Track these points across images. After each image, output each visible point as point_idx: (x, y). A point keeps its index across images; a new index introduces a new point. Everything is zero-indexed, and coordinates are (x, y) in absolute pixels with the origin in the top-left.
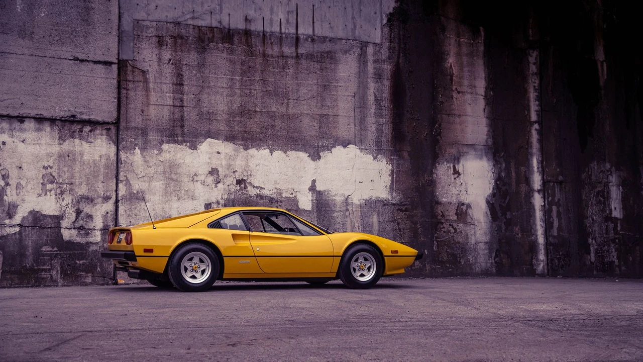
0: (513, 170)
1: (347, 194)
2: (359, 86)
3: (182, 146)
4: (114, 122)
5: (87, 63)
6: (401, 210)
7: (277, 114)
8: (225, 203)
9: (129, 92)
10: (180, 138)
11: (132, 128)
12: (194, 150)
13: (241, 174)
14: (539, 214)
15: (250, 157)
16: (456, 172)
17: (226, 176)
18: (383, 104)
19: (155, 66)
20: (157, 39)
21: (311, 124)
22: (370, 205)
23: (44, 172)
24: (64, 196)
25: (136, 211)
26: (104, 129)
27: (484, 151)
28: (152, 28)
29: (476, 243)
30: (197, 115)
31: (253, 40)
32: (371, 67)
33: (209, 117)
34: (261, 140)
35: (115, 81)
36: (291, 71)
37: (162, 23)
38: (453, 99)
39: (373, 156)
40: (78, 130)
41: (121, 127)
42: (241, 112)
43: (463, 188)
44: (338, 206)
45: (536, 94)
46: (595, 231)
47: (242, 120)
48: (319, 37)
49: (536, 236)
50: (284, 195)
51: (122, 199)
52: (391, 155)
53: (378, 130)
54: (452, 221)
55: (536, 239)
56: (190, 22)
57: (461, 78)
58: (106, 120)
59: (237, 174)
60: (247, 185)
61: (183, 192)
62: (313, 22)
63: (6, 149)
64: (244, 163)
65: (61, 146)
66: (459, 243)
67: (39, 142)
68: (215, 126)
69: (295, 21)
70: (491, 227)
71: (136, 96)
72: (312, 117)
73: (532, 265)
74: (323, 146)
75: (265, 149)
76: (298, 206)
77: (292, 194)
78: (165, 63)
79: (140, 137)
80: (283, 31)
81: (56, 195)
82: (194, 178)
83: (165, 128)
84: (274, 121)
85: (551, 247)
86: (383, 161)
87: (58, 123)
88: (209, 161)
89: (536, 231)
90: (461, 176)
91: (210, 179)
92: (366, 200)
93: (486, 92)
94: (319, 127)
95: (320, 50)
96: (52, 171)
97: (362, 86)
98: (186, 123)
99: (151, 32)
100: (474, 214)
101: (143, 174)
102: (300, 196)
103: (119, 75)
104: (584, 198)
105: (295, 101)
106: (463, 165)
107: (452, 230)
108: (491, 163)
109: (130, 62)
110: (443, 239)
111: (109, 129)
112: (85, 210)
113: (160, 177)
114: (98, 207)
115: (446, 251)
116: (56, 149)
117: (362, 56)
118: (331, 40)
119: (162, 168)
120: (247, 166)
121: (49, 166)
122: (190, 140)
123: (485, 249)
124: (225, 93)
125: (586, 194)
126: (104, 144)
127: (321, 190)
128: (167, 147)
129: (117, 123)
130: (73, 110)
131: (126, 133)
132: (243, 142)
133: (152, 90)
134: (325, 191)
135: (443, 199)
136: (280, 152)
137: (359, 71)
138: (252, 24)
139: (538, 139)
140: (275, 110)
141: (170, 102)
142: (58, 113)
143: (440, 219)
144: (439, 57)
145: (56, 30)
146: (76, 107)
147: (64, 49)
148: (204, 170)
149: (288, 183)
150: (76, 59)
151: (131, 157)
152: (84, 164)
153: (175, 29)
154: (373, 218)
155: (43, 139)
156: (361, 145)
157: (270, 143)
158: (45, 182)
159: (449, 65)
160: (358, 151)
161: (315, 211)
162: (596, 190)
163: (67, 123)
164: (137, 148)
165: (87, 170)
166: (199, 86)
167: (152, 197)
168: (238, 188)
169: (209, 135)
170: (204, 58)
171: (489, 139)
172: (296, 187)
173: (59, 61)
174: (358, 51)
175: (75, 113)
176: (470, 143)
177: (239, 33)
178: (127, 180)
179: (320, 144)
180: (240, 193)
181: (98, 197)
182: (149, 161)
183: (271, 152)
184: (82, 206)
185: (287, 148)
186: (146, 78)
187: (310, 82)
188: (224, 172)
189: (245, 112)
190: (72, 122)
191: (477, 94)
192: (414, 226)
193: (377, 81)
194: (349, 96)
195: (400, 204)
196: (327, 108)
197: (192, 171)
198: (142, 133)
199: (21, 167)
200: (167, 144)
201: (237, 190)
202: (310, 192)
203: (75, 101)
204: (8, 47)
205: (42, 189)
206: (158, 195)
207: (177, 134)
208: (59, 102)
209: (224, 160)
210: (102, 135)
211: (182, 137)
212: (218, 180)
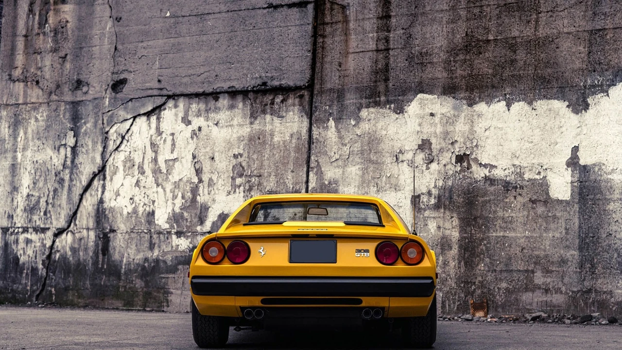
3: (385, 110)
4: (307, 84)
5: (281, 9)
7: (519, 40)
8: (439, 194)
9: (326, 40)
10: (383, 98)
11: (327, 90)
12: (399, 113)
13: (462, 145)
15: (476, 117)
17: (441, 150)
21: (574, 50)
23: (234, 162)
24: (252, 193)
26: (297, 97)
30: (406, 60)
33: (419, 60)
34: (493, 87)
35: (310, 27)
40: (269, 102)
41: (316, 92)
42: (467, 46)
44: (617, 191)
47: (468, 57)
50: (526, 177)
58: (299, 84)
59: (457, 146)
60: (471, 162)
61: (384, 179)
63: (202, 137)
64: (467, 128)
65: (252, 126)
67: (231, 123)
68: (428, 73)
71: (333, 43)
72: (578, 36)
74: (593, 86)
75: (499, 101)
76: (547, 194)
77: (539, 173)
79: (336, 103)
81: (244, 192)
82: (398, 156)
83: (365, 85)
84: (515, 52)
87: (251, 95)
88: (418, 128)
91: (420, 157)
94: (587, 53)
96: (242, 160)
98: (392, 74)
101: (337, 156)
102: (553, 176)
103: (316, 18)
111: (301, 97)
113: (357, 160)
119: (359, 146)
120: (472, 131)
121: (239, 154)
122: (395, 100)
124: (444, 19)
126: (296, 118)
127: (588, 164)
128: (366, 114)
129: (310, 87)
130: (264, 75)
131: (320, 98)
132: (467, 94)
133: (353, 32)
134: (594, 165)
136: (522, 103)
140: (517, 34)
141: (372, 46)
142: (249, 82)
146: (267, 70)
148: (411, 144)
149: (533, 156)
150: (270, 6)
151: (324, 133)
152: (273, 148)
155: (236, 119)
157: (508, 90)
158: (235, 175)
161: (577, 201)
163: (259, 95)
164: (331, 119)
165: (277, 156)
166: (412, 14)
168: (459, 168)
169: (422, 88)
172: (545, 161)
173: (253, 13)
175: (265, 80)
178: (318, 166)
179: (589, 81)
180: (461, 176)
182: (345, 136)
183: (508, 106)
185: (534, 96)
186: (346, 16)
188: (440, 144)
190: (263, 93)
196: (603, 17)
197: (397, 145)
198: (338, 97)
199: (213, 158)
200: (366, 110)
201: (456, 172)
202: (570, 169)
203: (267, 63)
204: (207, 7)
205: (231, 185)
206: (353, 186)
207: (379, 93)
208: (251, 67)
209: (439, 126)
210: (294, 105)
211: (385, 95)
212: (431, 157)
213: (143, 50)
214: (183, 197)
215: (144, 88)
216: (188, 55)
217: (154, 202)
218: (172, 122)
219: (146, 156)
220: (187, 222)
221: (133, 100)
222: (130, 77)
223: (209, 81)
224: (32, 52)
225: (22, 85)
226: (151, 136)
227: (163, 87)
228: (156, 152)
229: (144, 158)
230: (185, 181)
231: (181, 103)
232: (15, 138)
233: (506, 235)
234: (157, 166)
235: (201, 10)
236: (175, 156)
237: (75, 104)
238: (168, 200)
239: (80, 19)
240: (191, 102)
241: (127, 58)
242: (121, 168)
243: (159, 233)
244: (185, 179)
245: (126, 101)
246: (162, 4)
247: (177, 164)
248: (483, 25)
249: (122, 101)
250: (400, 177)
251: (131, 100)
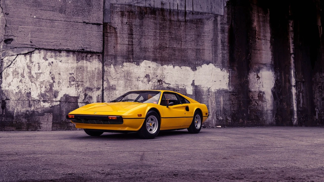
0: (283, 76)
1: (209, 87)
2: (214, 36)
3: (132, 64)
4: (101, 52)
5: (89, 24)
6: (234, 95)
7: (176, 48)
9: (108, 38)
11: (110, 55)
12: (138, 65)
13: (160, 77)
14: (294, 97)
15: (164, 69)
16: (258, 77)
17: (153, 78)
18: (225, 44)
19: (120, 25)
20: (121, 13)
21: (192, 53)
22: (219, 92)
23: (70, 76)
24: (79, 87)
25: (112, 95)
26: (97, 56)
27: (270, 67)
28: (119, 7)
29: (267, 110)
30: (139, 49)
31: (165, 13)
32: (219, 27)
33: (145, 50)
34: (169, 61)
35: (102, 33)
36: (183, 28)
37: (123, 5)
38: (256, 42)
39: (221, 69)
40: (85, 56)
41: (105, 55)
43: (261, 85)
44: (205, 93)
45: (292, 40)
46: (318, 105)
47: (160, 51)
48: (195, 12)
49: (293, 107)
50: (180, 87)
51: (105, 89)
52: (229, 68)
53: (223, 56)
54: (256, 100)
55: (293, 108)
56: (136, 5)
57: (260, 32)
58: (98, 51)
59: (158, 77)
60: (163, 82)
61: (133, 86)
62: (193, 5)
63: (53, 65)
64: (161, 72)
65: (78, 64)
66: (259, 110)
67: (68, 62)
68: (148, 54)
69: (184, 4)
70: (273, 103)
71: (111, 40)
72: (193, 50)
73: (291, 121)
74: (198, 64)
75: (171, 65)
76: (186, 93)
77: (183, 87)
78: (125, 24)
79: (113, 59)
80: (179, 9)
81: (75, 87)
82: (138, 79)
83: (125, 55)
84: (175, 52)
85: (300, 112)
86: (225, 71)
87: (76, 53)
88: (145, 71)
89: (293, 105)
90: (260, 79)
91: (146, 80)
92: (217, 90)
93: (271, 39)
94: (196, 55)
95: (196, 18)
96: (73, 75)
97: (216, 35)
98: (135, 53)
99: (118, 10)
100: (266, 97)
101: (115, 77)
102: (187, 88)
103: (104, 30)
104: (313, 89)
105: (185, 42)
106: (261, 73)
107: (257, 105)
108: (273, 73)
109: (109, 24)
110: (252, 109)
111: (99, 56)
112: (89, 94)
113: (123, 79)
114: (94, 92)
115: (254, 114)
116: (75, 65)
117: (215, 21)
118: (201, 13)
119: (123, 74)
120: (163, 73)
121: (72, 73)
122: (136, 61)
123: (271, 113)
124: (152, 38)
125: (314, 87)
126: (97, 63)
127: (197, 85)
129: (103, 53)
130: (83, 46)
131: (107, 57)
132: (161, 62)
133: (119, 37)
134: (199, 85)
135: (252, 90)
136: (178, 67)
137: (214, 28)
138: (165, 6)
139: (294, 62)
140: (175, 46)
141: (127, 43)
142: (77, 48)
143: (251, 99)
144: (250, 22)
145: (76, 9)
146: (84, 45)
147: (79, 18)
148: (143, 75)
149: (181, 82)
150: (84, 22)
151: (109, 69)
152: (88, 72)
153: (129, 8)
154: (221, 98)
155: (70, 60)
156: (215, 64)
157: (173, 62)
158: (71, 81)
159: (254, 26)
160: (214, 66)
161: (194, 95)
162: (318, 86)
163: (80, 53)
164: (112, 65)
165: (89, 75)
166: (140, 35)
167: (119, 88)
168: (159, 84)
169: (145, 58)
170: (143, 22)
171: (272, 61)
172: (185, 84)
173: (77, 23)
174: (213, 19)
175: (84, 48)
176: (264, 63)
177: (159, 10)
178: (108, 80)
179: (196, 63)
181: (95, 88)
182: (118, 71)
183: (174, 67)
184: (87, 92)
185: (181, 65)
186: (116, 31)
187: (191, 34)
188: (152, 76)
189: (161, 48)
190: (82, 52)
191: (267, 40)
192: (239, 102)
193: (222, 33)
194: (209, 40)
195: (233, 92)
196: (199, 46)
197: (138, 76)
198: (114, 57)
199: (60, 74)
200: (126, 63)
201: (158, 85)
202: (192, 86)
203: (84, 42)
204: (55, 18)
205: (69, 84)
206: (122, 87)
207: (130, 58)
208: (77, 43)
209: (152, 71)
210: (96, 58)
211: (132, 59)
212: (149, 80)
213: (21, 29)
214: (45, 88)
215: (23, 44)
216: (46, 34)
217: (30, 89)
218: (38, 58)
219: (24, 70)
220: (48, 97)
221: (17, 48)
222: (15, 38)
223: (57, 45)
226: (27, 63)
227: (33, 44)
228: (30, 70)
229: (24, 71)
230: (46, 82)
231: (42, 52)
234: (31, 75)
235: (52, 18)
236: (40, 71)
238: (38, 88)
240: (47, 52)
241: (13, 30)
242: (11, 74)
243: (34, 101)
244: (46, 81)
245: (13, 48)
246: (32, 12)
247: (41, 75)
248: (165, 42)
249: (10, 47)
250: (139, 85)
251: (16, 48)
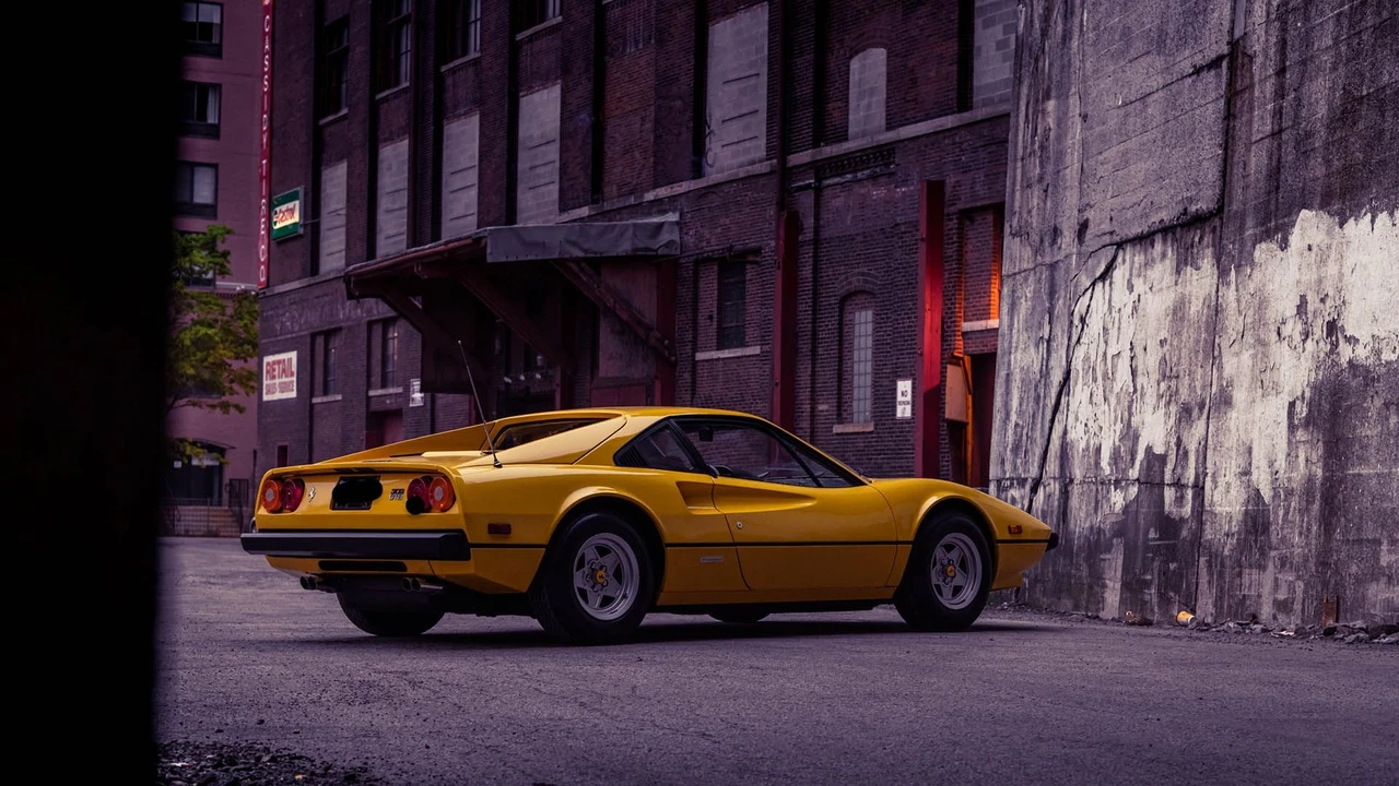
4: (1218, 207)
5: (1203, 74)
8: (1310, 397)
9: (1236, 123)
10: (1273, 224)
11: (1233, 215)
12: (1284, 249)
13: (1332, 302)
15: (1345, 248)
17: (1315, 314)
19: (1263, 36)
24: (1171, 408)
25: (1222, 434)
26: (1211, 232)
30: (1294, 148)
33: (1306, 146)
34: (1362, 187)
35: (1223, 102)
40: (1190, 243)
41: (1224, 219)
42: (1343, 113)
47: (1344, 134)
50: (1384, 357)
51: (1213, 407)
58: (1211, 206)
59: (1329, 302)
60: (1339, 335)
61: (1268, 373)
64: (1337, 269)
65: (1176, 288)
67: (1162, 285)
68: (1311, 169)
71: (1241, 128)
75: (1366, 213)
78: (1273, 20)
79: (1238, 237)
81: (1165, 407)
82: (1281, 329)
83: (1261, 200)
84: (1384, 116)
87: (1177, 233)
88: (1298, 276)
91: (1298, 330)
96: (1166, 349)
98: (1282, 176)
101: (1234, 335)
103: (1231, 83)
109: (1241, 42)
111: (1213, 230)
112: (1184, 440)
113: (1249, 340)
114: (1194, 429)
116: (1172, 296)
119: (1252, 314)
120: (1341, 275)
121: (1163, 339)
124: (1328, 64)
126: (1209, 270)
128: (1259, 253)
129: (1220, 210)
130: (1185, 195)
131: (1226, 232)
132: (1340, 205)
133: (1256, 104)
136: (1384, 215)
140: (1387, 79)
141: (1269, 127)
142: (1175, 210)
146: (1188, 187)
147: (1187, 53)
148: (1291, 305)
149: (1390, 316)
150: (1194, 69)
151: (1226, 294)
152: (1190, 326)
155: (1165, 277)
157: (1374, 191)
158: (1160, 377)
163: (1183, 231)
164: (1233, 267)
165: (1192, 339)
166: (1303, 61)
167: (1238, 395)
168: (1329, 347)
169: (1304, 199)
173: (1182, 85)
175: (1186, 203)
178: (1220, 354)
180: (1330, 362)
181: (1196, 404)
182: (1241, 297)
183: (1373, 221)
184: (1182, 428)
186: (1252, 75)
188: (1314, 302)
189: (1347, 111)
190: (1189, 226)
197: (1281, 309)
198: (1240, 226)
199: (1145, 349)
200: (1259, 246)
201: (1326, 354)
204: (1149, 82)
206: (1244, 389)
207: (1271, 212)
209: (1314, 267)
210: (1208, 246)
211: (1275, 216)
212: (1306, 329)
213: (1101, 167)
214: (1122, 420)
215: (1100, 233)
216: (1133, 170)
217: (1101, 429)
218: (1120, 289)
219: (1099, 350)
220: (1123, 462)
221: (1092, 255)
222: (1091, 215)
223: (1146, 213)
224: (1025, 185)
225: (1019, 239)
226: (1105, 315)
227: (1114, 229)
228: (1106, 343)
229: (1097, 353)
230: (1124, 391)
231: (1128, 255)
232: (1011, 330)
233: (1362, 472)
234: (1106, 367)
235: (1144, 88)
236: (1119, 347)
237: (1053, 267)
238: (1111, 425)
239: (1059, 125)
240: (1135, 252)
241: (1088, 183)
242: (1081, 373)
243: (1103, 483)
244: (1124, 388)
245: (1087, 258)
246: (1117, 85)
247: (1119, 362)
249: (1084, 257)
250: (1281, 368)
251: (1090, 255)
